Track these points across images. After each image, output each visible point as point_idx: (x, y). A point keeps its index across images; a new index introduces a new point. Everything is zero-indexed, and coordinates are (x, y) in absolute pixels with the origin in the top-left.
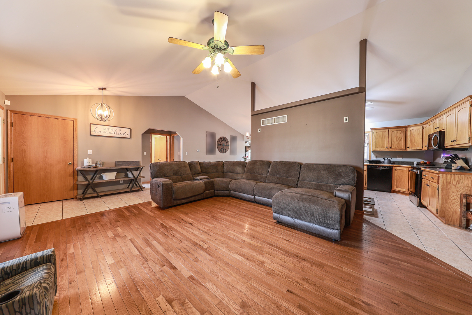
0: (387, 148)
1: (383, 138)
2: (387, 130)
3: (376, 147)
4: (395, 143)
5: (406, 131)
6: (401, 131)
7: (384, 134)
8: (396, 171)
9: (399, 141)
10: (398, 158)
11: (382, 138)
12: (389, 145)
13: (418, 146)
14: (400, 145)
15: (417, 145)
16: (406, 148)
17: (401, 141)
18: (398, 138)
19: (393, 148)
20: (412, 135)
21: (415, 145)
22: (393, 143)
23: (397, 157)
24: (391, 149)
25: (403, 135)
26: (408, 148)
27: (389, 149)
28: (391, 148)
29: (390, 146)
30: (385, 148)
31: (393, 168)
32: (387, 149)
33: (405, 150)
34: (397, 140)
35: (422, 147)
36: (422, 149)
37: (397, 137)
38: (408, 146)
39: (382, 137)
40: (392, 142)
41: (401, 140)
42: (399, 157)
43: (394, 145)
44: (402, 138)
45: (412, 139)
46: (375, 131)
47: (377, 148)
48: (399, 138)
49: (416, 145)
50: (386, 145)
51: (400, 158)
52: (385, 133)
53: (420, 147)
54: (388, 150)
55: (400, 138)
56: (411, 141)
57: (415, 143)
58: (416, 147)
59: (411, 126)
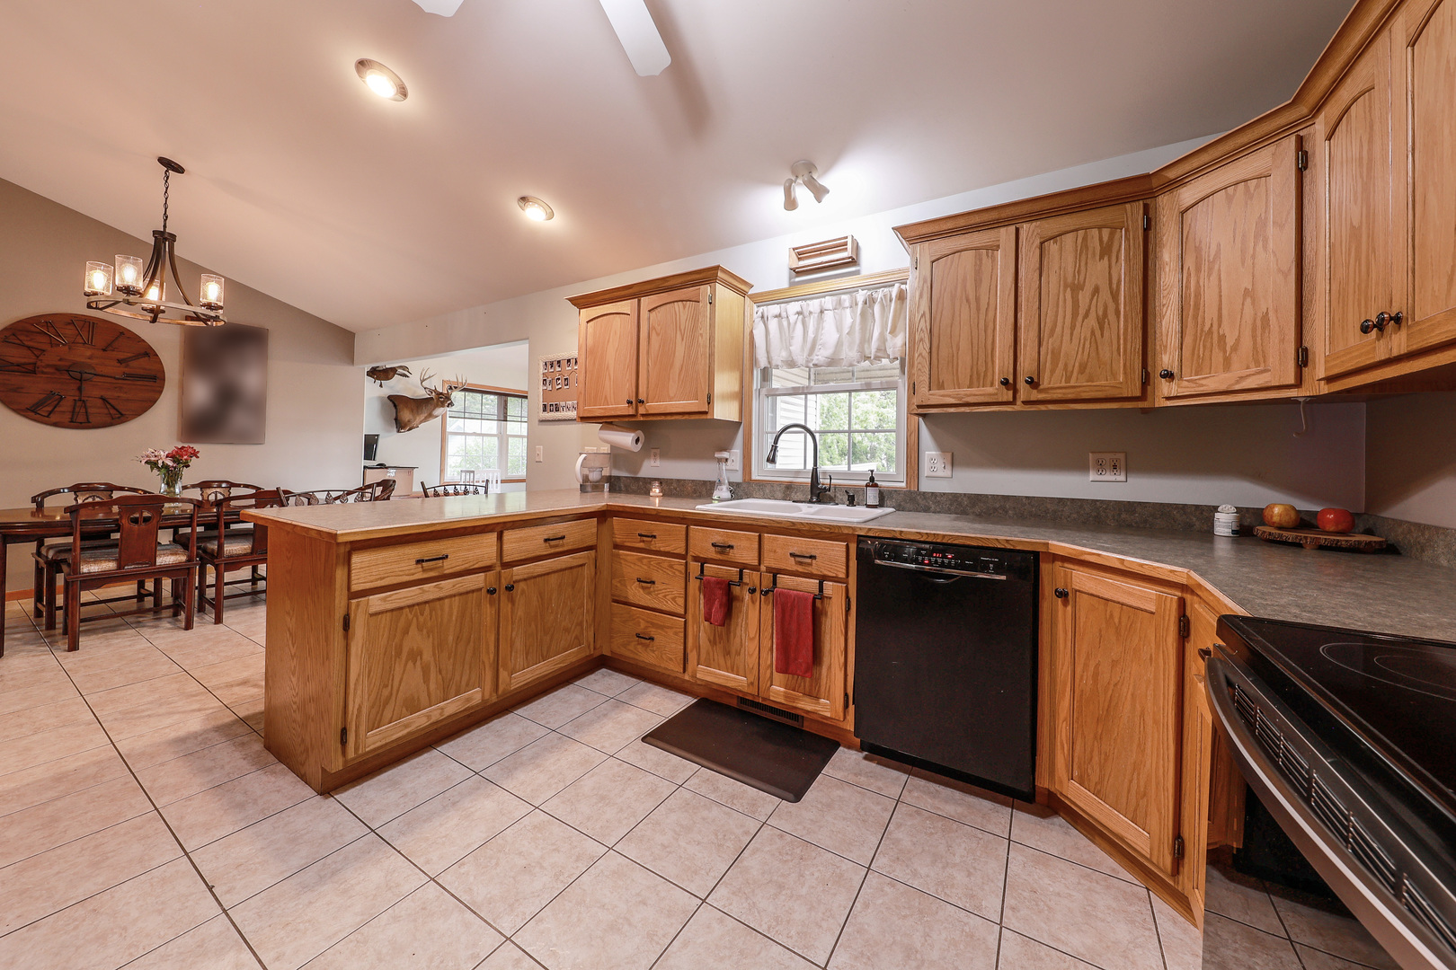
0: (1005, 383)
1: (978, 299)
2: (1005, 235)
3: (935, 383)
4: (1066, 338)
5: (1146, 230)
6: (1106, 232)
7: (986, 262)
8: (1065, 604)
9: (1092, 321)
10: (1093, 476)
11: (973, 305)
12: (1021, 359)
13: (1259, 356)
14: (1106, 354)
15: (1247, 343)
16: (1146, 381)
17: (1112, 316)
18: (1089, 288)
19: (1053, 381)
20: (1198, 250)
21: (1230, 342)
22: (1049, 344)
23: (1082, 467)
24: (1035, 395)
25: (1124, 269)
26: (1169, 376)
27: (1024, 392)
28: (1033, 383)
29: (1027, 365)
30: (993, 390)
31: (1045, 567)
32: (1009, 395)
33: (1143, 397)
34: (1082, 311)
35: (1303, 358)
36: (1299, 383)
37: (1076, 288)
38: (1167, 360)
39: (972, 297)
40: (1045, 335)
41: (1111, 306)
42: (1100, 467)
43: (1056, 355)
44: (1115, 296)
45: (1198, 295)
46: (928, 250)
47: (941, 386)
48: (1096, 290)
49: (1235, 348)
50: (1001, 364)
51: (1109, 476)
52: (994, 260)
53: (1273, 360)
54: (1018, 407)
55: (1105, 295)
56: (1195, 317)
57: (1226, 329)
58: (1235, 365)
59: (1195, 163)
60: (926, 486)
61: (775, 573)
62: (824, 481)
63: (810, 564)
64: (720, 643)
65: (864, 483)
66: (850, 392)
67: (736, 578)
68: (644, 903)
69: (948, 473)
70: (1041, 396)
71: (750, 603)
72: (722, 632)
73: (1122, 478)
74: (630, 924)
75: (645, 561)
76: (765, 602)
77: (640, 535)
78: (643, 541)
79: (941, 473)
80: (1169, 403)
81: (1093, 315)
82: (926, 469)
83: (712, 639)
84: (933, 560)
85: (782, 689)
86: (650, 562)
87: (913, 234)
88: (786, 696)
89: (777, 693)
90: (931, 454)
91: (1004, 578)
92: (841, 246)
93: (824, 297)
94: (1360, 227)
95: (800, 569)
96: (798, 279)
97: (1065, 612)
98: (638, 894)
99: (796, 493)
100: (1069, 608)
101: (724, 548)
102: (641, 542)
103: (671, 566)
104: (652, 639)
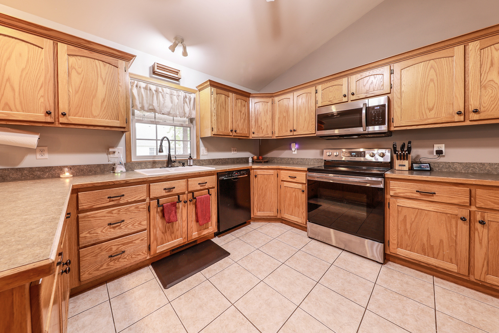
0: (232, 131)
2: (230, 94)
3: (218, 128)
4: (240, 123)
7: (227, 99)
10: (232, 153)
11: (225, 110)
12: (234, 125)
13: (267, 131)
14: (245, 127)
15: (265, 129)
16: (249, 134)
19: (238, 131)
21: (263, 128)
22: (237, 123)
23: (230, 151)
26: (253, 133)
27: (234, 133)
29: (234, 127)
30: (229, 132)
31: (251, 172)
32: (232, 134)
33: (249, 137)
34: (242, 117)
36: (272, 137)
37: (241, 112)
38: (253, 130)
39: (224, 107)
42: (233, 151)
43: (238, 126)
44: (246, 116)
46: (215, 89)
47: (219, 130)
48: (243, 113)
49: (263, 130)
50: (230, 126)
53: (269, 132)
55: (244, 115)
56: (257, 123)
57: (262, 126)
58: (264, 133)
59: (256, 95)
60: (202, 158)
61: (192, 192)
62: (173, 159)
63: (205, 185)
64: (168, 231)
65: (188, 158)
66: (175, 126)
67: (177, 200)
68: (260, 296)
69: (207, 154)
70: (237, 135)
71: (183, 207)
72: (169, 226)
73: (236, 153)
74: (268, 300)
75: (114, 212)
76: (190, 205)
77: (108, 198)
78: (113, 201)
79: (205, 154)
80: (253, 138)
81: (243, 119)
82: (201, 153)
83: (164, 231)
84: (236, 175)
85: (197, 233)
86: (119, 211)
87: (212, 84)
88: (198, 234)
89: (195, 235)
90: (202, 149)
91: (247, 175)
92: (177, 73)
93: (166, 88)
94: (286, 116)
95: (202, 188)
96: (154, 76)
97: (256, 180)
98: (257, 297)
99: (158, 165)
100: (257, 178)
101: (169, 189)
102: (110, 201)
103: (137, 208)
104: (124, 252)
